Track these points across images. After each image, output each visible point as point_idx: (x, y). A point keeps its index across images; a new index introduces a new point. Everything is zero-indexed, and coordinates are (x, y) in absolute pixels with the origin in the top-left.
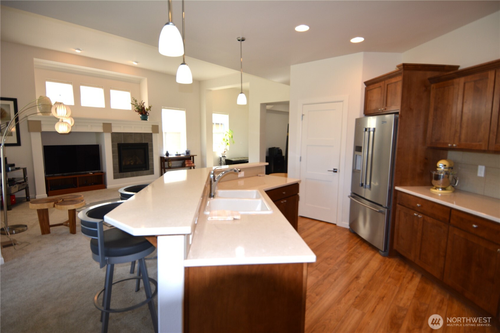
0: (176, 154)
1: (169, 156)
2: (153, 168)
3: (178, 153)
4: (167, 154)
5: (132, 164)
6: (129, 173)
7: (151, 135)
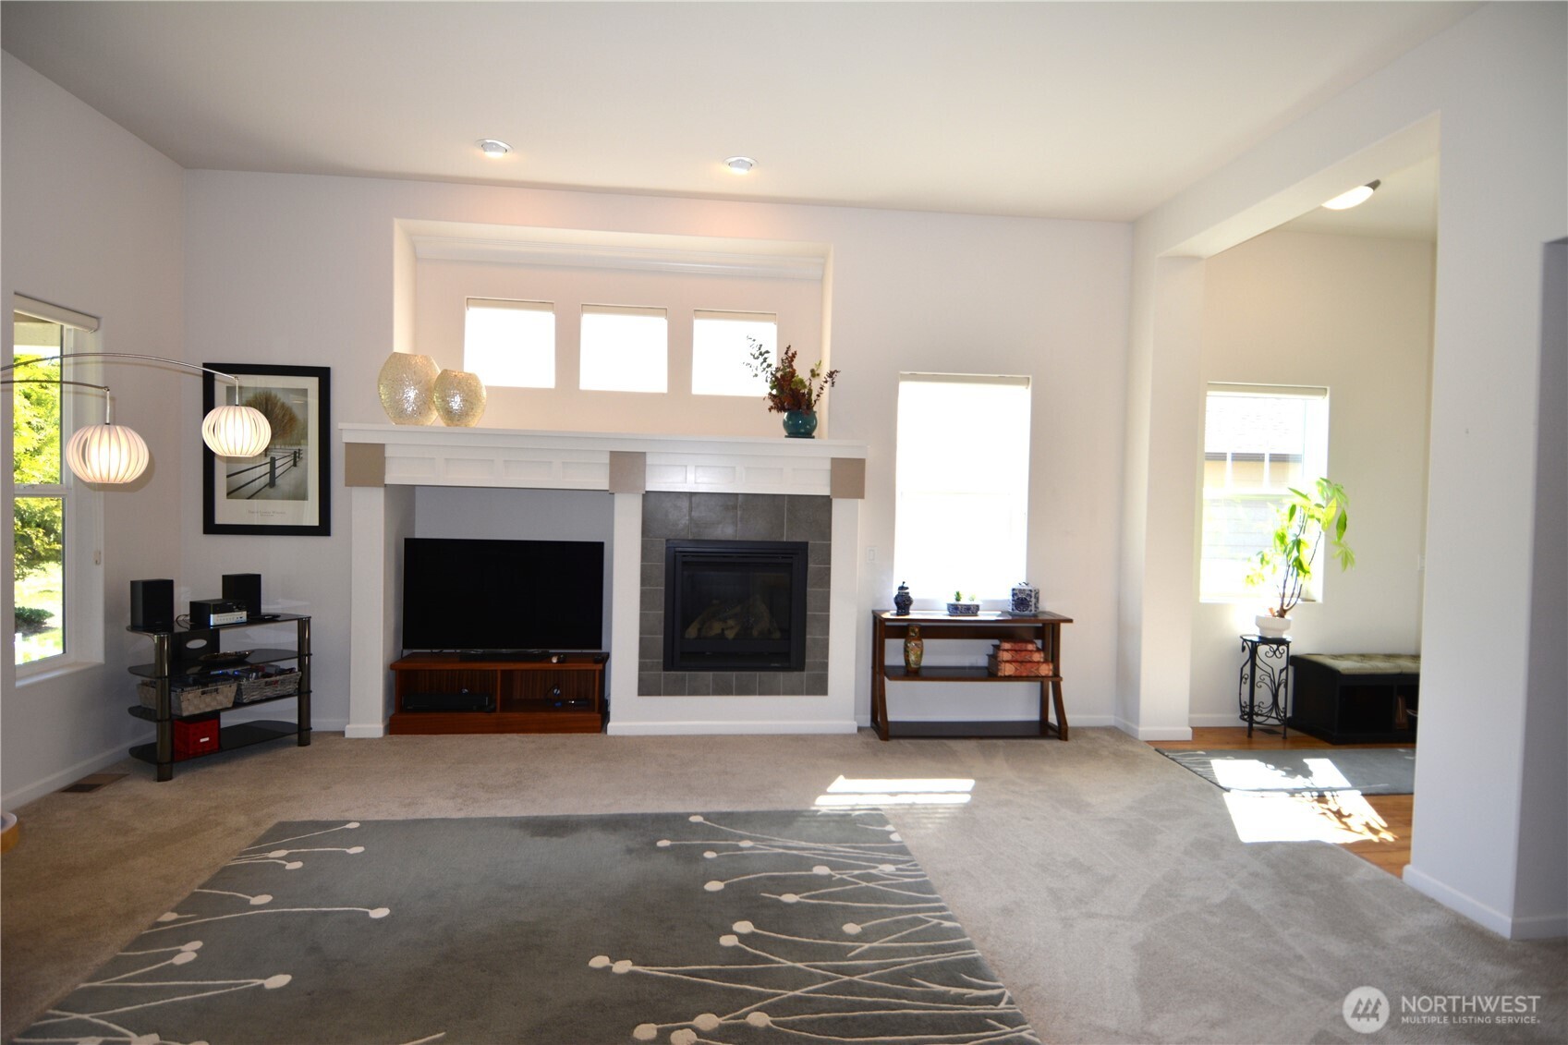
0: (953, 601)
1: (914, 614)
2: (825, 666)
3: (964, 601)
4: (903, 602)
5: (730, 634)
6: (708, 676)
7: (824, 504)
